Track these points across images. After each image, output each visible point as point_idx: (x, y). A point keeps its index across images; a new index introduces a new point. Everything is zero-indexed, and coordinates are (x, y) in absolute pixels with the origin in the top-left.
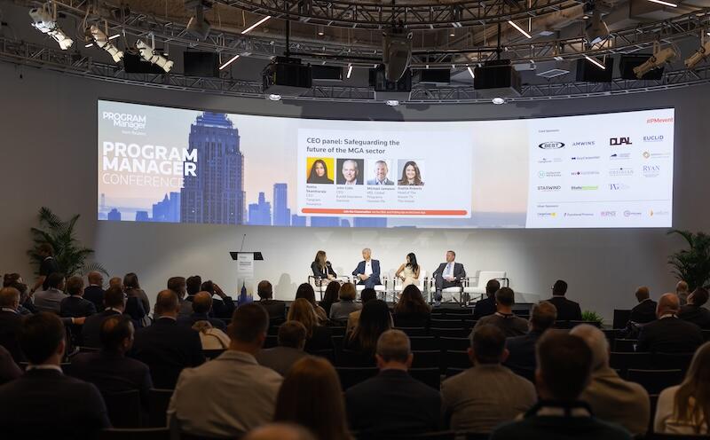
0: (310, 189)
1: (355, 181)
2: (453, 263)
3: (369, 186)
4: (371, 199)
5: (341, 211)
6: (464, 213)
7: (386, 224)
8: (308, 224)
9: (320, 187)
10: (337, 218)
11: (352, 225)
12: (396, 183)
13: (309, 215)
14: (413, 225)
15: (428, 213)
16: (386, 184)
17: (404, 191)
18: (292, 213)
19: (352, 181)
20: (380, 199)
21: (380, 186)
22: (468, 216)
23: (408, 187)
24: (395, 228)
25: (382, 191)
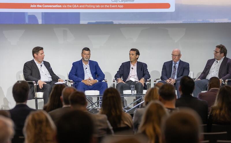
6: (167, 6)
7: (79, 20)
10: (23, 14)
11: (40, 22)
14: (111, 21)
15: (126, 6)
22: (172, 9)
24: (89, 24)
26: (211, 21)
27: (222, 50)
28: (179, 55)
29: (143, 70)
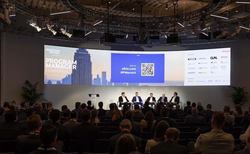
8: (113, 85)
14: (148, 85)
24: (142, 86)
26: (177, 85)
27: (176, 94)
28: (165, 95)
29: (154, 99)
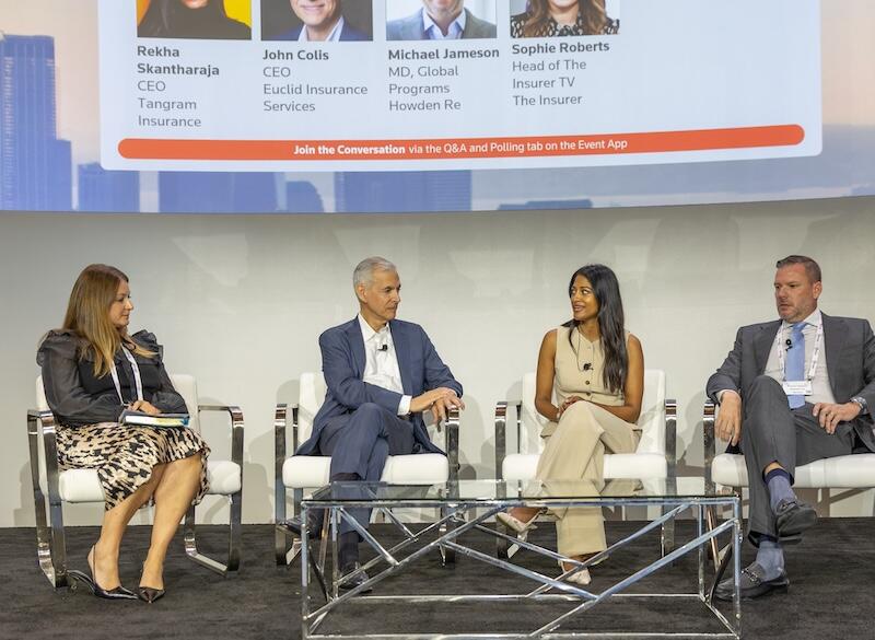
0: (155, 61)
1: (339, 26)
2: (815, 319)
3: (396, 46)
4: (408, 99)
5: (284, 150)
6: (792, 134)
7: (467, 196)
8: (149, 201)
9: (194, 50)
11: (329, 205)
12: (504, 27)
13: (150, 166)
14: (582, 197)
16: (464, 34)
17: (537, 58)
18: (80, 156)
19: (324, 27)
20: (440, 97)
21: (440, 43)
22: (811, 146)
23: (555, 41)
24: (506, 211)
25: (450, 63)
